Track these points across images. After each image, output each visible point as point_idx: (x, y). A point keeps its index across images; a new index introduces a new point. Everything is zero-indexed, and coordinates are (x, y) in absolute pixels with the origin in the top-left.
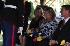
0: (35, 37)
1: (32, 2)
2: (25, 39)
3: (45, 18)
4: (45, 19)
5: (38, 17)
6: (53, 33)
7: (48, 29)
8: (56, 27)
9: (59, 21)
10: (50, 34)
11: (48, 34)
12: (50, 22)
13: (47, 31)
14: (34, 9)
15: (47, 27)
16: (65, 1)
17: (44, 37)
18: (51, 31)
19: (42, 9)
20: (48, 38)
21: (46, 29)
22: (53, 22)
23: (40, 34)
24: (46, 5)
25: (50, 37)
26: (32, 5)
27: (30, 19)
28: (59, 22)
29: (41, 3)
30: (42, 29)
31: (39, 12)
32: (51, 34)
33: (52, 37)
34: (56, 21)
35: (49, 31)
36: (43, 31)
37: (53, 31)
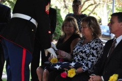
0: (64, 70)
1: (59, 8)
2: (47, 74)
3: (81, 36)
4: (81, 38)
5: (69, 34)
6: (95, 63)
7: (87, 56)
8: (101, 52)
9: (106, 41)
10: (90, 63)
11: (87, 65)
12: (91, 44)
13: (85, 59)
14: (61, 21)
15: (85, 52)
16: (117, 6)
17: (80, 70)
18: (92, 59)
19: (76, 20)
20: (87, 71)
21: (84, 55)
22: (95, 44)
23: (73, 64)
24: (83, 13)
25: (90, 69)
26: (59, 14)
27: (56, 38)
28: (106, 43)
29: (74, 11)
30: (77, 55)
31: (70, 26)
32: (92, 65)
33: (93, 69)
34: (100, 42)
35: (89, 59)
36: (79, 60)
37: (95, 60)
